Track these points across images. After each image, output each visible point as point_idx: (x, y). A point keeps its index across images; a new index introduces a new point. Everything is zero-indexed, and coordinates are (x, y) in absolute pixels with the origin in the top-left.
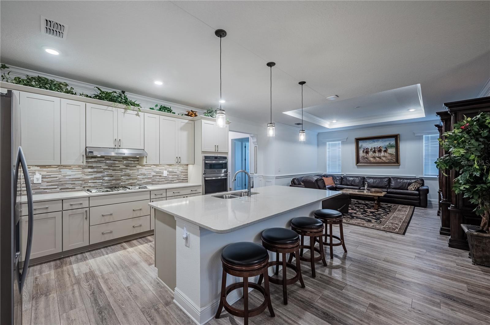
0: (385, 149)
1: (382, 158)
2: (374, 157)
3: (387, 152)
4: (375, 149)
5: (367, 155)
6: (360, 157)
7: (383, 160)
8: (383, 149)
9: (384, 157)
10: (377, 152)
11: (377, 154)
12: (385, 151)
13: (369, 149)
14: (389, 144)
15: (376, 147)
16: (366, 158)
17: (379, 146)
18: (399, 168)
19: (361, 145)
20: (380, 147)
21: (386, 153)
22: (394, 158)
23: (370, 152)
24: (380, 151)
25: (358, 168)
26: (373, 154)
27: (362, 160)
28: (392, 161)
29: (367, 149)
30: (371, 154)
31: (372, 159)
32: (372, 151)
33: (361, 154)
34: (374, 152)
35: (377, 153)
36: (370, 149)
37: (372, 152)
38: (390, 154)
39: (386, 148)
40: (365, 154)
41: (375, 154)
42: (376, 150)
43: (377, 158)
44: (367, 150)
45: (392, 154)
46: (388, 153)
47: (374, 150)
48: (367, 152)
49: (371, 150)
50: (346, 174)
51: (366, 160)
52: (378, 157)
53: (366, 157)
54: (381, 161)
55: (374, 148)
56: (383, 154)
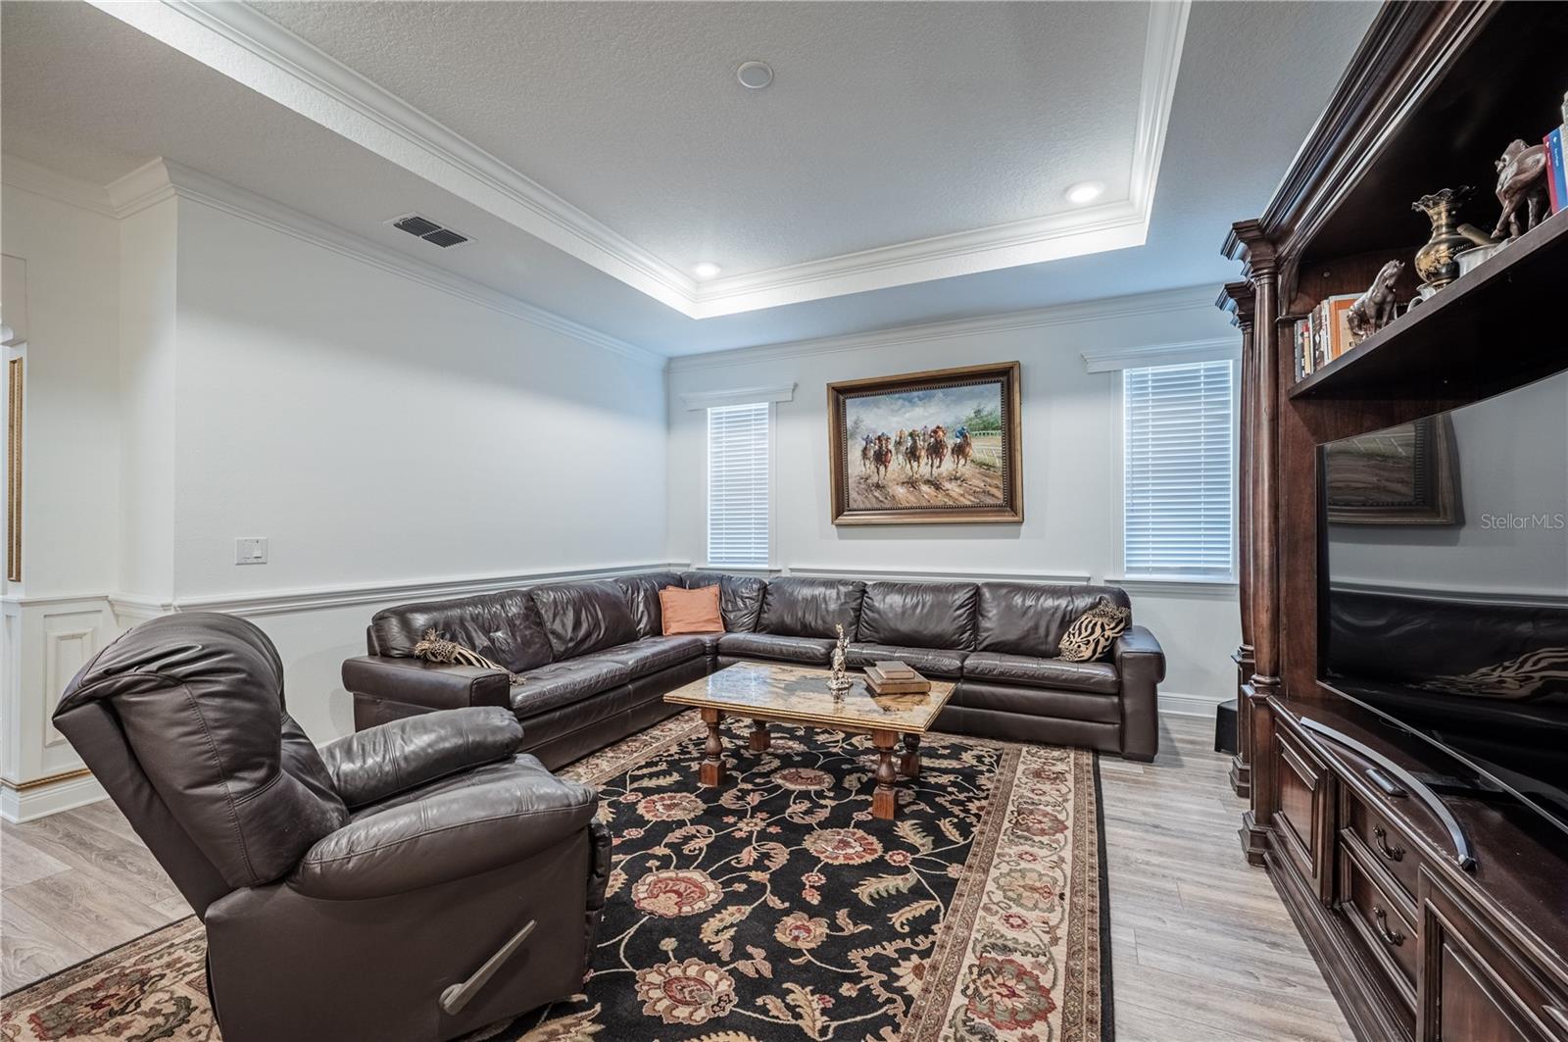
0: (958, 441)
1: (947, 485)
2: (911, 483)
3: (965, 456)
4: (915, 442)
5: (882, 468)
6: (852, 482)
7: (947, 495)
8: (951, 441)
9: (956, 479)
10: (923, 453)
11: (924, 468)
12: (960, 450)
13: (888, 439)
14: (978, 412)
15: (919, 428)
16: (878, 486)
17: (934, 427)
18: (1017, 536)
19: (854, 418)
20: (935, 432)
21: (962, 461)
22: (997, 487)
23: (894, 457)
24: (936, 450)
25: (841, 537)
26: (908, 466)
27: (859, 498)
28: (989, 501)
29: (879, 438)
30: (897, 463)
31: (901, 492)
32: (903, 449)
33: (857, 466)
34: (913, 454)
35: (924, 460)
36: (894, 438)
37: (901, 457)
38: (981, 464)
39: (962, 434)
40: (871, 467)
41: (915, 464)
42: (920, 443)
43: (925, 488)
44: (880, 447)
45: (989, 466)
46: (972, 461)
47: (909, 444)
48: (881, 458)
49: (898, 443)
50: (792, 570)
51: (876, 494)
52: (928, 482)
53: (875, 479)
54: (941, 499)
55: (911, 435)
56: (948, 464)
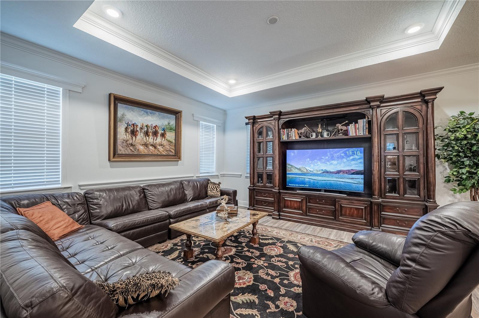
0: (163, 132)
1: (158, 147)
2: (146, 145)
3: (165, 138)
4: (148, 129)
5: (134, 138)
6: (119, 142)
7: (158, 151)
8: (160, 132)
9: (161, 145)
10: (151, 134)
11: (151, 140)
12: (163, 135)
13: (137, 126)
14: (169, 123)
15: (149, 124)
16: (132, 145)
17: (155, 125)
18: (177, 165)
19: (122, 113)
20: (155, 127)
21: (163, 139)
22: (173, 149)
23: (139, 134)
24: (155, 134)
25: (111, 167)
26: (145, 138)
27: (122, 149)
28: (171, 154)
29: (133, 124)
30: (140, 136)
31: (141, 148)
32: (143, 131)
33: (122, 135)
34: (147, 134)
35: (151, 137)
36: (139, 126)
37: (142, 134)
38: (169, 141)
39: (164, 130)
40: (129, 136)
41: (147, 138)
42: (150, 130)
43: (151, 147)
44: (134, 129)
45: (171, 142)
46: (167, 140)
47: (146, 130)
48: (134, 133)
49: (141, 128)
51: (131, 148)
52: (152, 145)
53: (131, 142)
54: (156, 152)
55: (146, 126)
56: (159, 140)
